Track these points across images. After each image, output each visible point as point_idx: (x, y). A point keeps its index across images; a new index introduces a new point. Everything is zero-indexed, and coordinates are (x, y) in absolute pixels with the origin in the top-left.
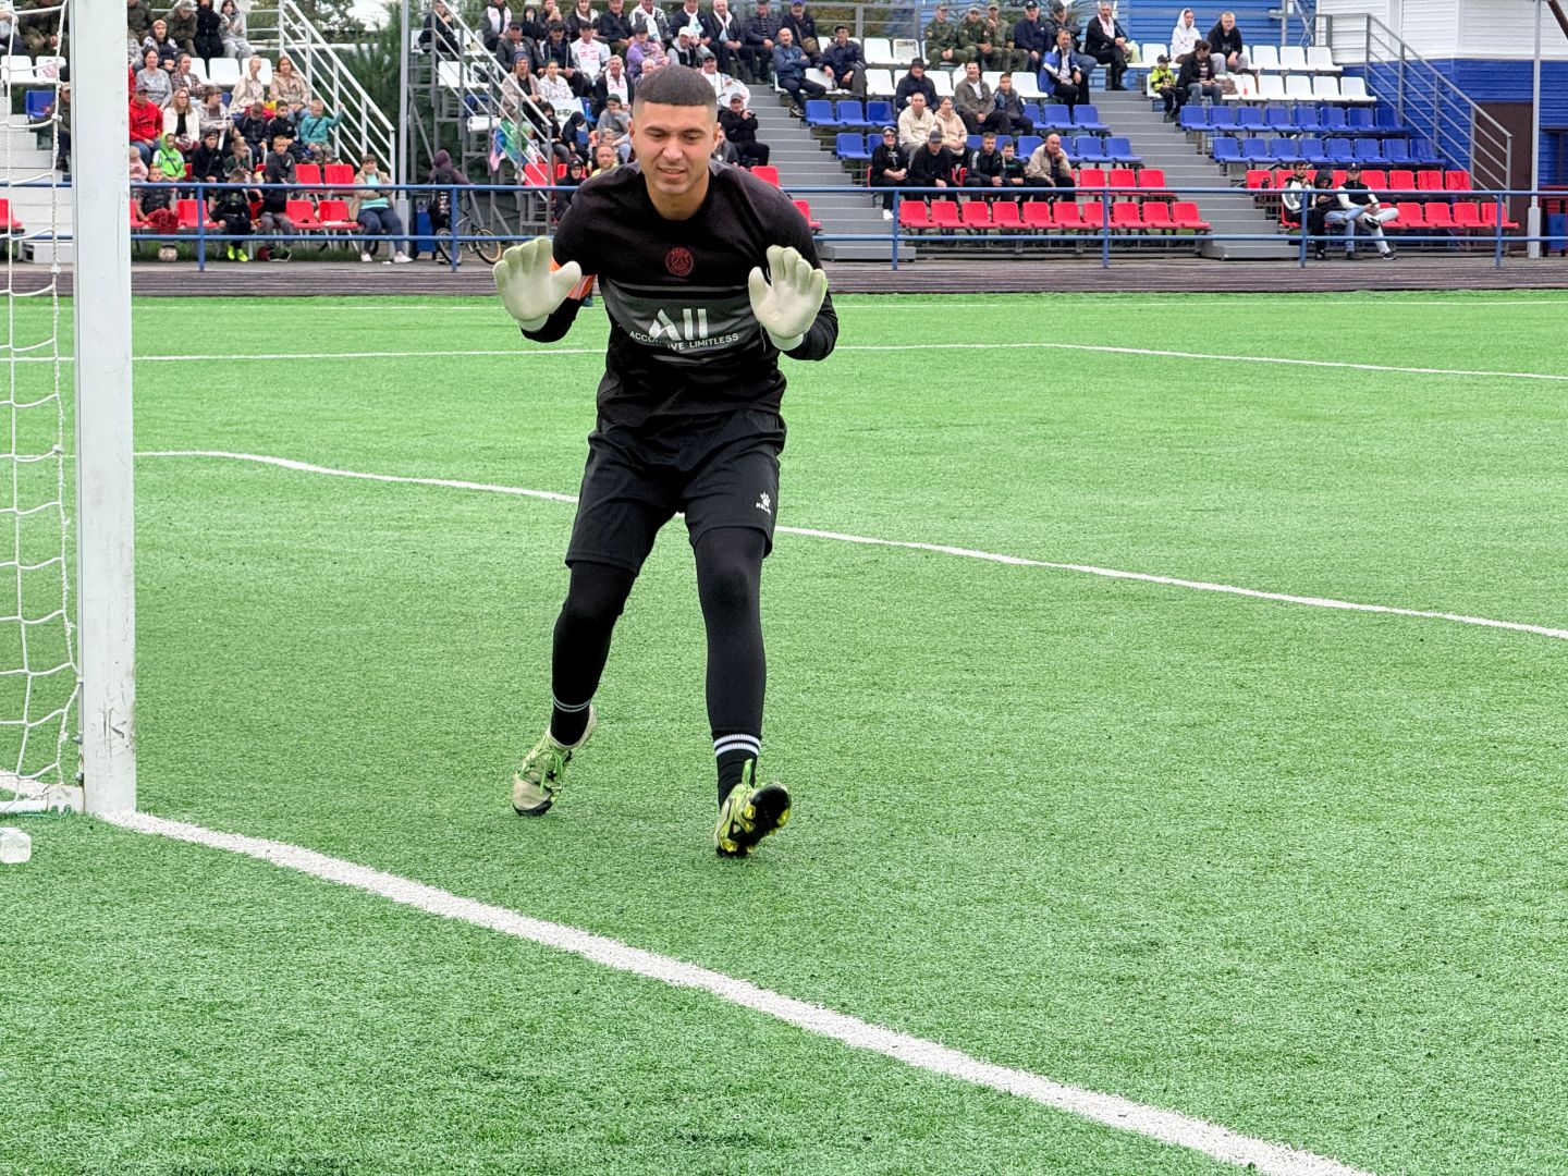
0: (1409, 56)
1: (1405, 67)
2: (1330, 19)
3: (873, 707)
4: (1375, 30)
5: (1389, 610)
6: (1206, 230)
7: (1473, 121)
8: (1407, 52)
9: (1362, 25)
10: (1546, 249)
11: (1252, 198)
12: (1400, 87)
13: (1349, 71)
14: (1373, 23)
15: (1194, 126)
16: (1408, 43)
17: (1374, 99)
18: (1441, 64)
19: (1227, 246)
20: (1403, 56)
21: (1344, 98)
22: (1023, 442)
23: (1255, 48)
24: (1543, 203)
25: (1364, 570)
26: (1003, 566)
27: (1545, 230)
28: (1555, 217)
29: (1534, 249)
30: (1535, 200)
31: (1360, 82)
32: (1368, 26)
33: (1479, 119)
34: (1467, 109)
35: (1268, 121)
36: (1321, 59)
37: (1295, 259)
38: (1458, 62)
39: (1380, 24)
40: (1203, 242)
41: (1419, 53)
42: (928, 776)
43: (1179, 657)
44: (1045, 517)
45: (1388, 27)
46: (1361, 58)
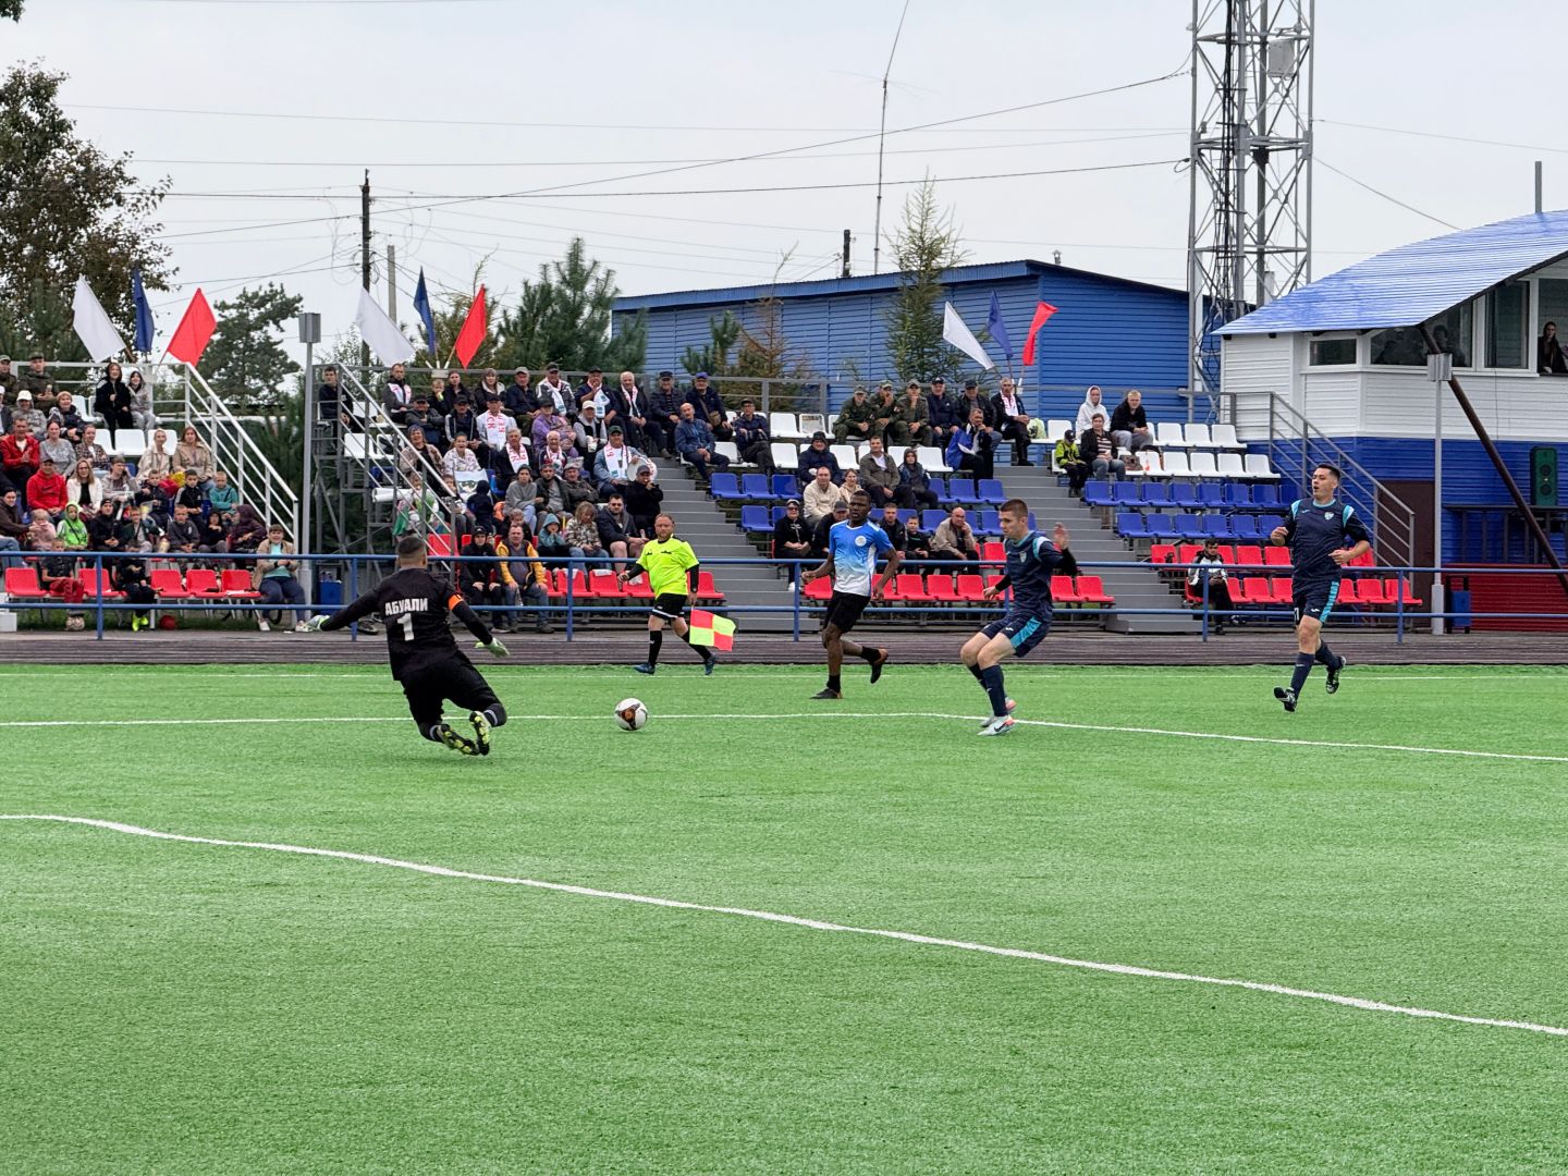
0: (1312, 434)
1: (1308, 445)
2: (1234, 397)
3: (631, 1073)
4: (1279, 408)
5: (1189, 977)
6: (1110, 604)
7: (1375, 498)
8: (1310, 431)
9: (1266, 403)
10: (1450, 625)
11: (1156, 573)
12: (1304, 465)
13: (1253, 448)
14: (1276, 402)
15: (1099, 501)
16: (1310, 421)
17: (1278, 476)
18: (1343, 442)
19: (1131, 619)
20: (1306, 434)
21: (1249, 474)
22: (871, 810)
23: (1160, 424)
24: (1446, 580)
25: (1177, 938)
26: (811, 931)
27: (1448, 607)
28: (1457, 594)
29: (1438, 626)
30: (1438, 577)
31: (1265, 458)
32: (1272, 404)
33: (1382, 497)
34: (1370, 487)
35: (1172, 497)
36: (1226, 436)
37: (1200, 633)
38: (1361, 440)
39: (1283, 402)
40: (1108, 616)
41: (1322, 431)
42: (666, 1142)
43: (963, 1023)
44: (871, 883)
45: (1291, 405)
46: (1265, 436)
